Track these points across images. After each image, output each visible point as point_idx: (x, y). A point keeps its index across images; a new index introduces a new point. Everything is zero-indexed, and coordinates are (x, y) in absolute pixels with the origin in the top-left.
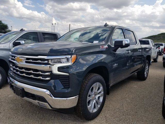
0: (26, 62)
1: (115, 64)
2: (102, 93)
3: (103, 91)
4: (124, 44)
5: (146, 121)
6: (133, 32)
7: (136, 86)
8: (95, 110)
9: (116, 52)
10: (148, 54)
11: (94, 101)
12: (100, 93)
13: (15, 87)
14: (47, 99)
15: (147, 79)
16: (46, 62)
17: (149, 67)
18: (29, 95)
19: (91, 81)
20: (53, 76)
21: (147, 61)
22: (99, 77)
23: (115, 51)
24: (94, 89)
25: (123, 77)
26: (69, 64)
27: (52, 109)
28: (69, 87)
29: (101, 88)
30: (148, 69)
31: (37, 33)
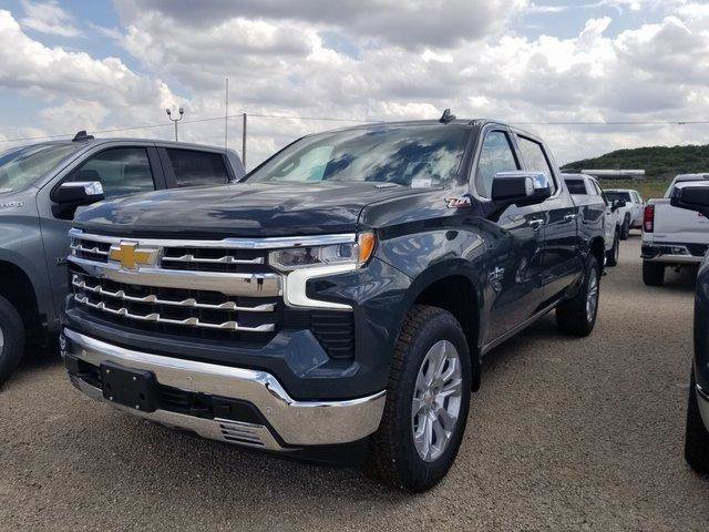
0: (166, 265)
1: (497, 270)
2: (458, 381)
3: (459, 375)
4: (529, 191)
5: (630, 482)
6: (540, 144)
7: (557, 356)
8: (437, 452)
9: (496, 220)
10: (595, 234)
11: (433, 417)
12: (449, 382)
13: (112, 369)
14: (266, 411)
15: (593, 333)
16: (259, 260)
17: (598, 285)
18: (181, 399)
19: (425, 333)
20: (286, 317)
21: (594, 260)
22: (447, 319)
23: (495, 216)
24: (432, 367)
25: (508, 327)
26: (349, 266)
27: (287, 450)
28: (352, 359)
29: (454, 361)
30: (598, 291)
31: (145, 148)
